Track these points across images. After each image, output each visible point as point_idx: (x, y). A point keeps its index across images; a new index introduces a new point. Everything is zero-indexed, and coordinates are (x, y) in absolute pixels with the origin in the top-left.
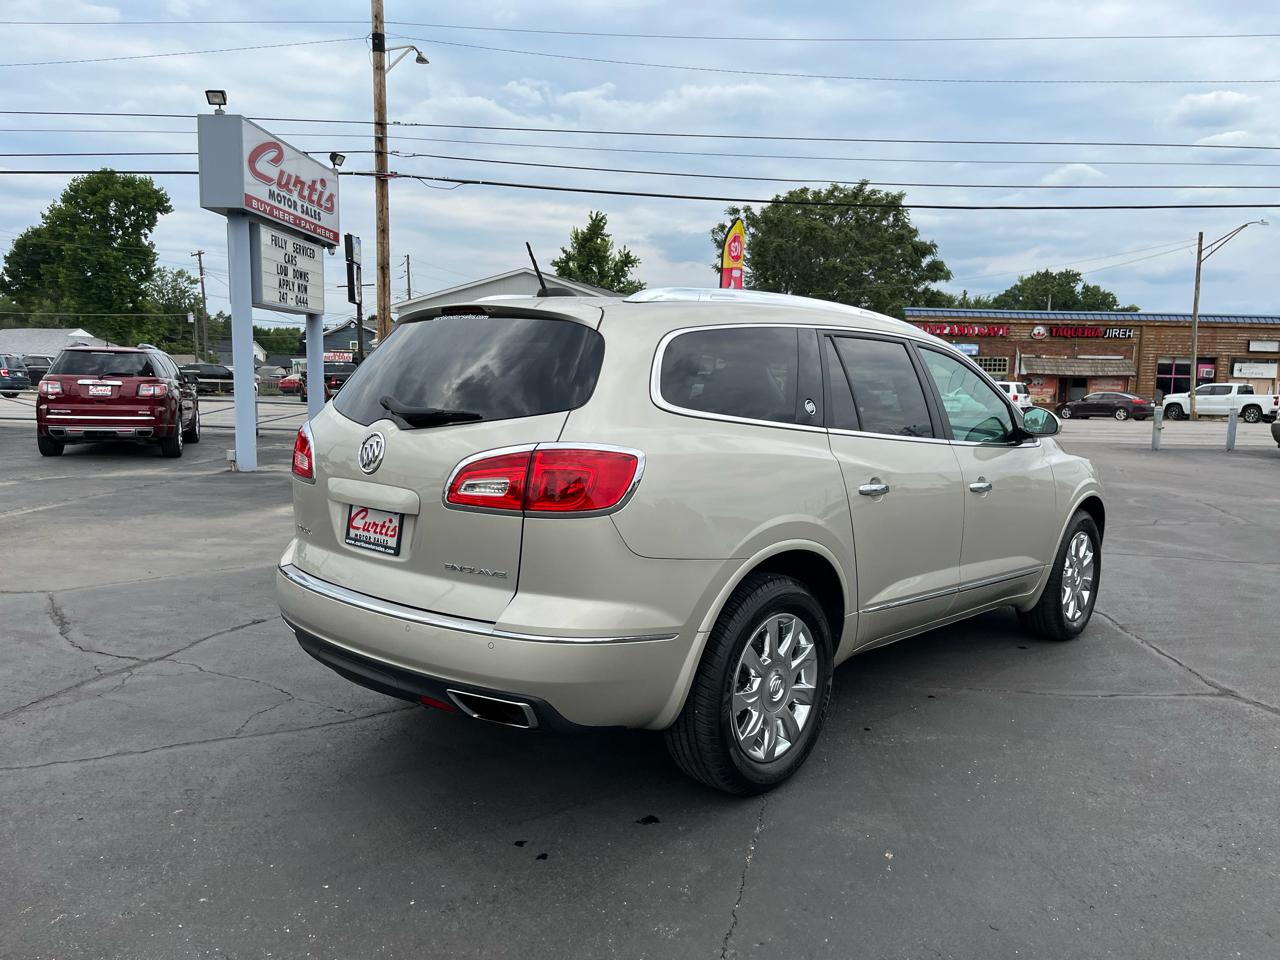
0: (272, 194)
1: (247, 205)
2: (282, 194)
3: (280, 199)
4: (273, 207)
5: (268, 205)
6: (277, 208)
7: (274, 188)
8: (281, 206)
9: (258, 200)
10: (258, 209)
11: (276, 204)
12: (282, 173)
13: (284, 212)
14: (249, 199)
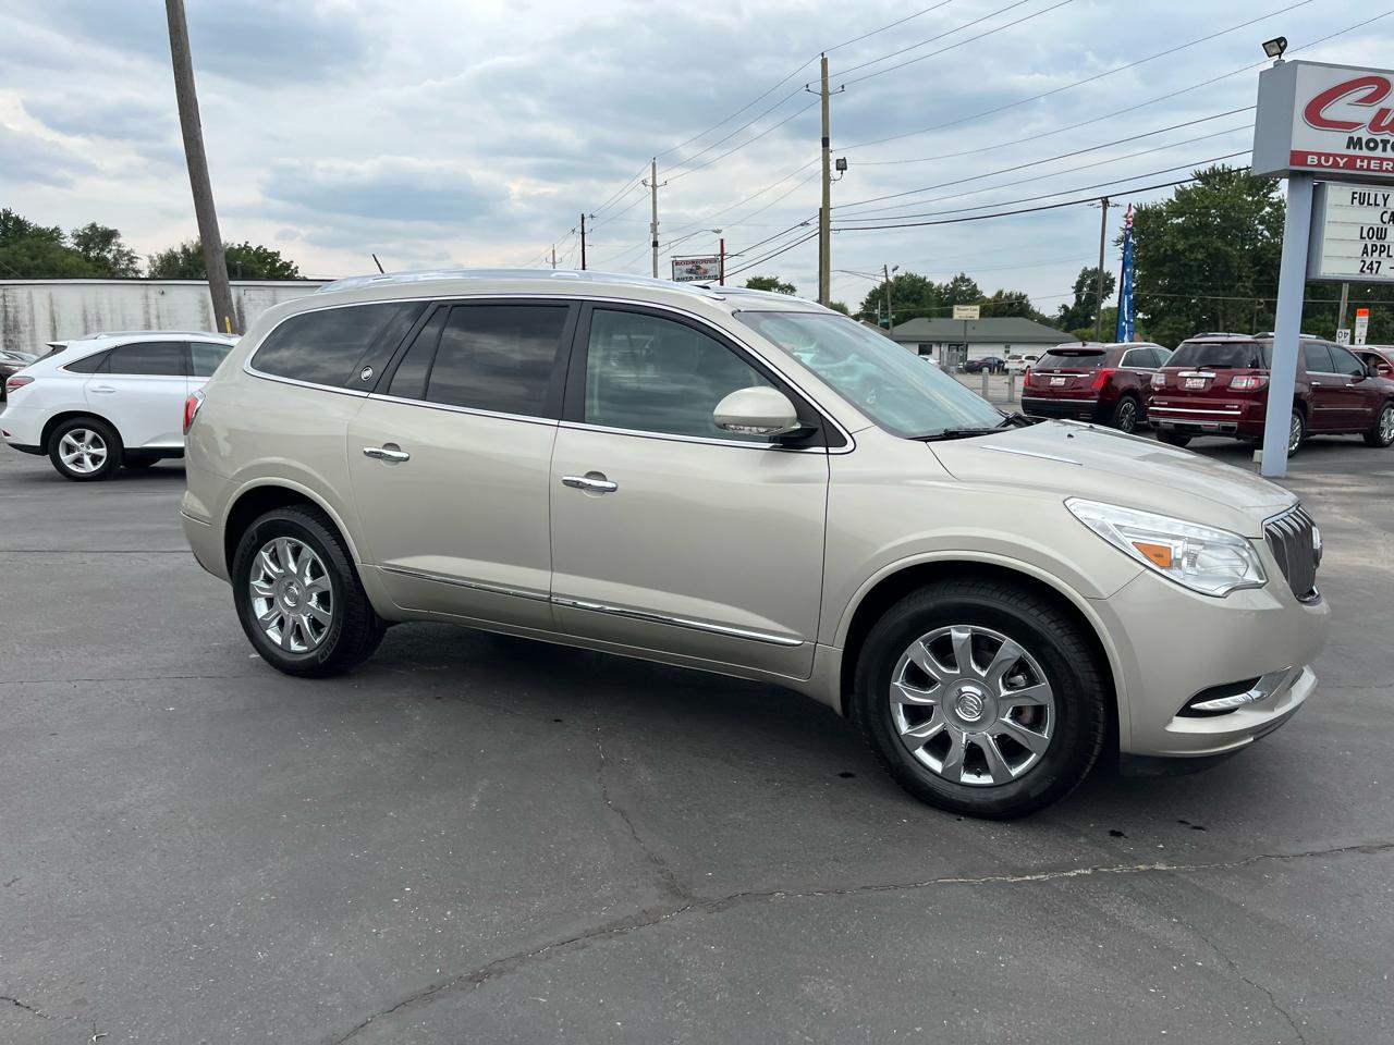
0: (1352, 143)
1: (1291, 164)
2: (1378, 138)
3: (1372, 145)
4: (1352, 159)
5: (1342, 156)
6: (1362, 159)
7: (1364, 134)
8: (1379, 153)
9: (1319, 155)
10: (1320, 165)
11: (1365, 152)
12: (1383, 113)
13: (1382, 160)
14: (1299, 157)
